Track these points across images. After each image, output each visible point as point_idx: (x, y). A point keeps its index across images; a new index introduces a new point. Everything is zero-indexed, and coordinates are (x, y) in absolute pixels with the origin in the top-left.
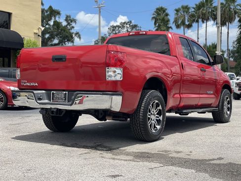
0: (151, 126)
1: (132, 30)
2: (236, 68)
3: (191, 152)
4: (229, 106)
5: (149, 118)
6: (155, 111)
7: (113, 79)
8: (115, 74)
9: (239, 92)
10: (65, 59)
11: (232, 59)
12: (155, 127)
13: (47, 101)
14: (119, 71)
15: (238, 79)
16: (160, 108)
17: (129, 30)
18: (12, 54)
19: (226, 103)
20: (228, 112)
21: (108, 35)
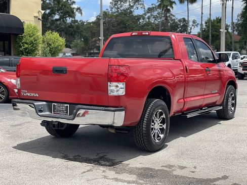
0: (154, 136)
1: (134, 4)
2: (240, 42)
3: (195, 168)
4: (234, 102)
5: (152, 128)
6: (158, 120)
7: (115, 94)
8: (117, 89)
9: (243, 72)
10: (66, 71)
11: (236, 33)
12: (158, 136)
13: (48, 113)
14: (121, 85)
15: (242, 59)
16: (164, 116)
17: (132, 5)
18: (12, 39)
19: (230, 99)
20: (233, 108)
21: (110, 10)
